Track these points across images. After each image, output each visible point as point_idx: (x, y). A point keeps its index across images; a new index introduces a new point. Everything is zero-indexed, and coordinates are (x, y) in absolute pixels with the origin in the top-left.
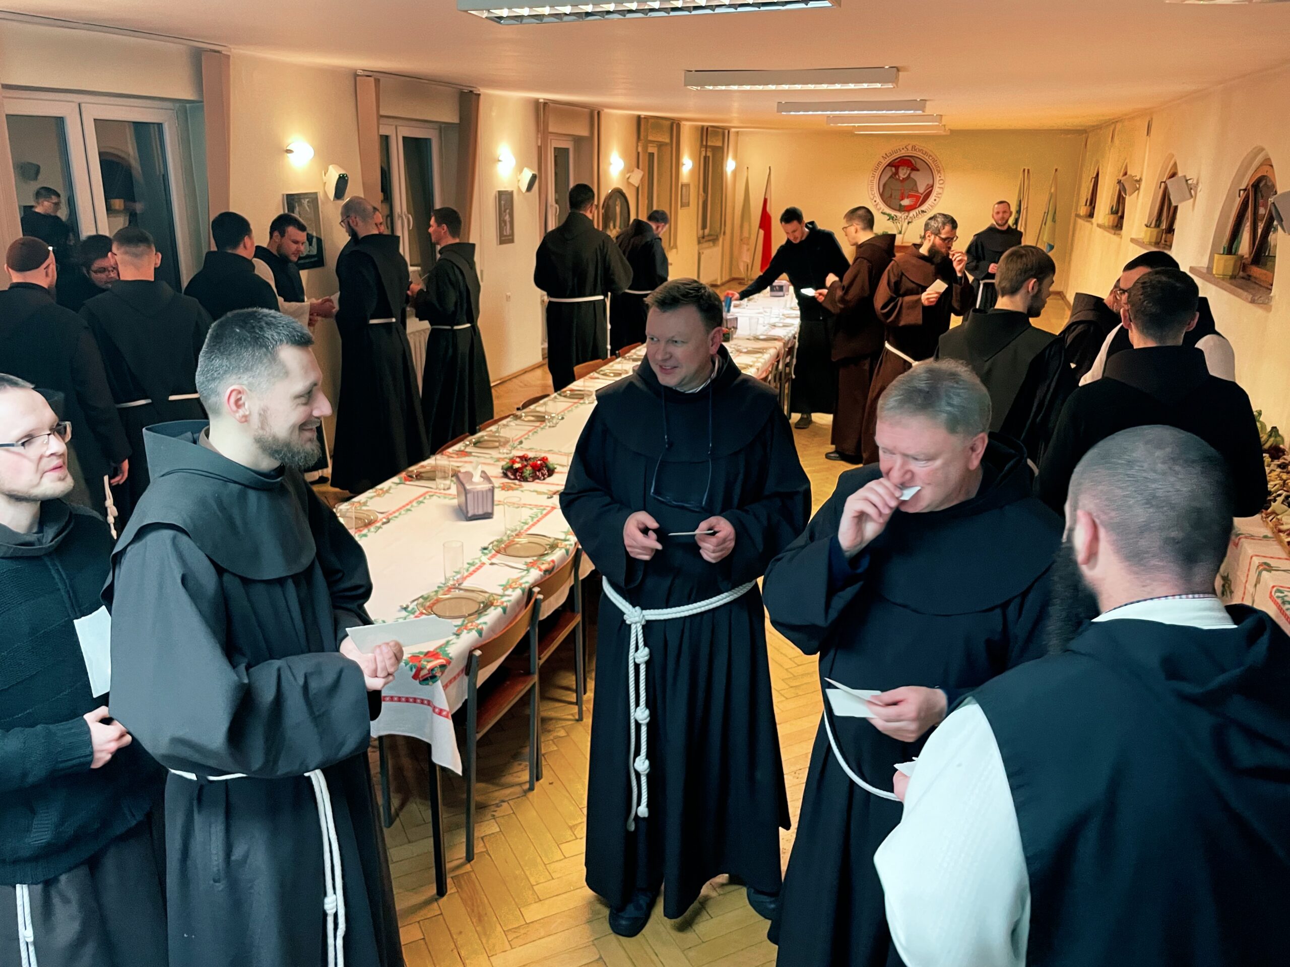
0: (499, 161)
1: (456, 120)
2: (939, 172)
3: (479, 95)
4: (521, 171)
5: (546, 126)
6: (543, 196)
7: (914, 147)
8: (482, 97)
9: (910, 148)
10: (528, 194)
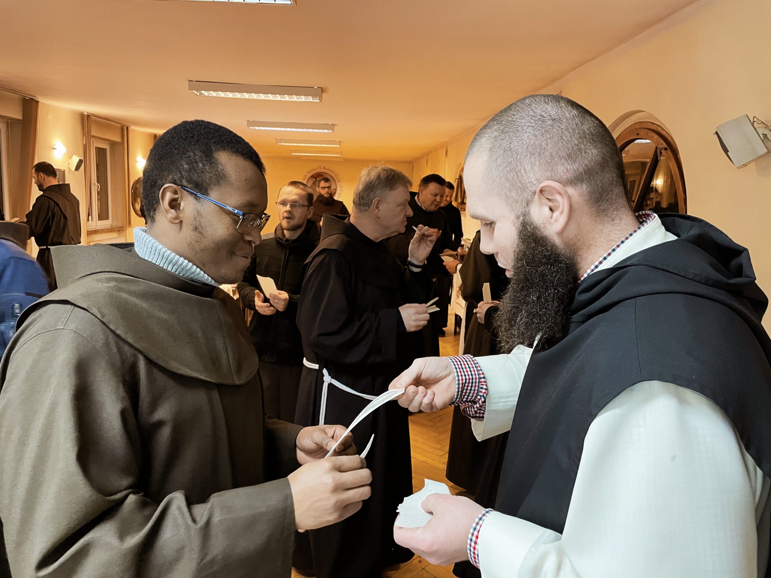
0: (54, 149)
1: (20, 117)
2: (339, 182)
3: (38, 102)
4: (71, 157)
5: (89, 131)
6: (88, 175)
7: (324, 168)
8: (40, 104)
9: (322, 167)
10: (76, 172)
